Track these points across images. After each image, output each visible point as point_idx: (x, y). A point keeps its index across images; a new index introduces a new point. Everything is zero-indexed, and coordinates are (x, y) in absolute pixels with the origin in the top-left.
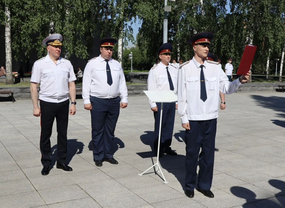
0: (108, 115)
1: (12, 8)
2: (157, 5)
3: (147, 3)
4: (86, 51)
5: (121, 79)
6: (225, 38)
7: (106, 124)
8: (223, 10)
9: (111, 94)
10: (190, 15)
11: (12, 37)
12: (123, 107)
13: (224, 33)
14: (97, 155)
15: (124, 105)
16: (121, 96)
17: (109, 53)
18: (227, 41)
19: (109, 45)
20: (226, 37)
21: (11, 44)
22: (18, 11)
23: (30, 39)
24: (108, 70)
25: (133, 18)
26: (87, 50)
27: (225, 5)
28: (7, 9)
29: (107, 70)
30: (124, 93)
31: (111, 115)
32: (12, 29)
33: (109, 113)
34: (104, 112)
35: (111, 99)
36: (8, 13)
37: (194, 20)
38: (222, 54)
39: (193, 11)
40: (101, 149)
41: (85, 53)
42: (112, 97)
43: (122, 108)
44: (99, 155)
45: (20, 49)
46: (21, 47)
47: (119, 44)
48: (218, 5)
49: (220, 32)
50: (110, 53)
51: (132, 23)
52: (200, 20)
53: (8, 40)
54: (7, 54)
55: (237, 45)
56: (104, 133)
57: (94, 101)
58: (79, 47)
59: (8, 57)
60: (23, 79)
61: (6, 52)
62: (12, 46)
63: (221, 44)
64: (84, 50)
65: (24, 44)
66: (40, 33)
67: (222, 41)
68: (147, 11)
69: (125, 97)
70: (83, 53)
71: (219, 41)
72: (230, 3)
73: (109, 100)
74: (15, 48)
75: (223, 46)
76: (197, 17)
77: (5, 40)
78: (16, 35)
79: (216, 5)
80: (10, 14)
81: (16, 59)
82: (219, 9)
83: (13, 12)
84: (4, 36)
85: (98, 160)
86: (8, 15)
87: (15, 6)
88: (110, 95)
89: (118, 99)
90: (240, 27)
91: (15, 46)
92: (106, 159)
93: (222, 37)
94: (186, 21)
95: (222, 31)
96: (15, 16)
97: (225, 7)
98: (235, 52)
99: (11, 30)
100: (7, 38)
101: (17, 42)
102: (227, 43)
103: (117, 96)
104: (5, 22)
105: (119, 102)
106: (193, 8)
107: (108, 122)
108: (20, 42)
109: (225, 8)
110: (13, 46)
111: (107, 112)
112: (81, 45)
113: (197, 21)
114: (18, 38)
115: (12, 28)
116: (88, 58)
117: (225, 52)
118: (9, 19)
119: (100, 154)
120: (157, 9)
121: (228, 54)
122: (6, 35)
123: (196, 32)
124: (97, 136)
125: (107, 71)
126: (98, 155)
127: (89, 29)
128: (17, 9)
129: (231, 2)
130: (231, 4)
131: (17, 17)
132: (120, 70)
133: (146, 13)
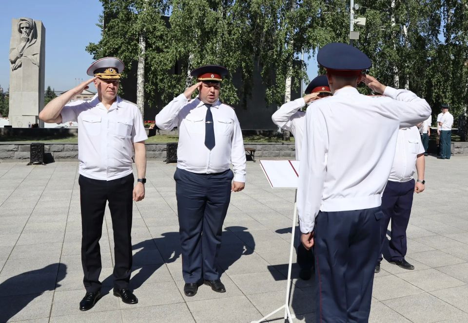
0: (208, 204)
1: (148, 38)
2: (340, 31)
3: (326, 29)
4: (235, 93)
5: (235, 140)
6: (437, 78)
7: (205, 219)
8: (435, 41)
9: (212, 166)
10: (389, 47)
11: (146, 76)
12: (236, 189)
13: (435, 70)
14: (189, 275)
15: (238, 186)
16: (235, 170)
17: (211, 92)
18: (440, 82)
19: (212, 77)
20: (438, 76)
21: (144, 86)
22: (155, 42)
23: (169, 78)
24: (209, 122)
25: (311, 51)
26: (237, 92)
27: (438, 35)
28: (142, 40)
29: (206, 121)
30: (239, 165)
31: (213, 204)
32: (147, 66)
33: (210, 201)
34: (201, 198)
35: (212, 174)
36: (142, 45)
37: (393, 53)
38: (434, 100)
39: (392, 40)
40: (195, 264)
41: (233, 97)
42: (214, 172)
43: (235, 191)
44: (191, 275)
45: (155, 91)
46: (157, 89)
47: (286, 85)
48: (429, 35)
49: (430, 70)
50: (214, 93)
51: (309, 57)
52: (402, 53)
53: (140, 80)
54: (138, 98)
55: (454, 87)
56: (200, 236)
57: (182, 178)
58: (226, 88)
59: (139, 102)
60: (159, 132)
61: (138, 95)
62: (145, 87)
63: (432, 86)
64: (233, 92)
65: (161, 85)
66: (183, 71)
67: (434, 81)
68: (326, 40)
69: (240, 171)
70: (230, 96)
71: (429, 83)
72: (443, 30)
73: (208, 176)
74: (149, 90)
75: (435, 89)
76: (398, 50)
77: (136, 80)
78: (151, 74)
79: (426, 34)
80: (145, 46)
81: (150, 105)
82: (429, 40)
83: (149, 44)
84: (137, 75)
85: (190, 284)
86: (143, 47)
87: (152, 35)
88: (209, 168)
89: (228, 175)
90: (458, 63)
91: (150, 87)
92: (206, 280)
93: (433, 76)
94: (382, 55)
95: (433, 68)
96: (151, 49)
97: (438, 37)
98: (452, 99)
99: (145, 67)
100: (139, 76)
101: (152, 82)
102: (441, 85)
103: (224, 169)
104: (139, 56)
105: (229, 181)
106: (392, 37)
107: (208, 216)
108: (156, 82)
109: (438, 39)
110: (147, 87)
111: (206, 199)
112: (229, 85)
113: (398, 54)
114: (153, 77)
115: (146, 64)
116: (238, 103)
117: (438, 97)
118: (143, 53)
119: (193, 273)
120: (340, 36)
121: (442, 100)
122: (139, 73)
123: (397, 70)
124: (189, 240)
125: (207, 124)
126: (191, 273)
127: (241, 62)
128: (154, 40)
129: (445, 29)
130: (445, 31)
131: (154, 50)
132: (234, 122)
133: (323, 41)
